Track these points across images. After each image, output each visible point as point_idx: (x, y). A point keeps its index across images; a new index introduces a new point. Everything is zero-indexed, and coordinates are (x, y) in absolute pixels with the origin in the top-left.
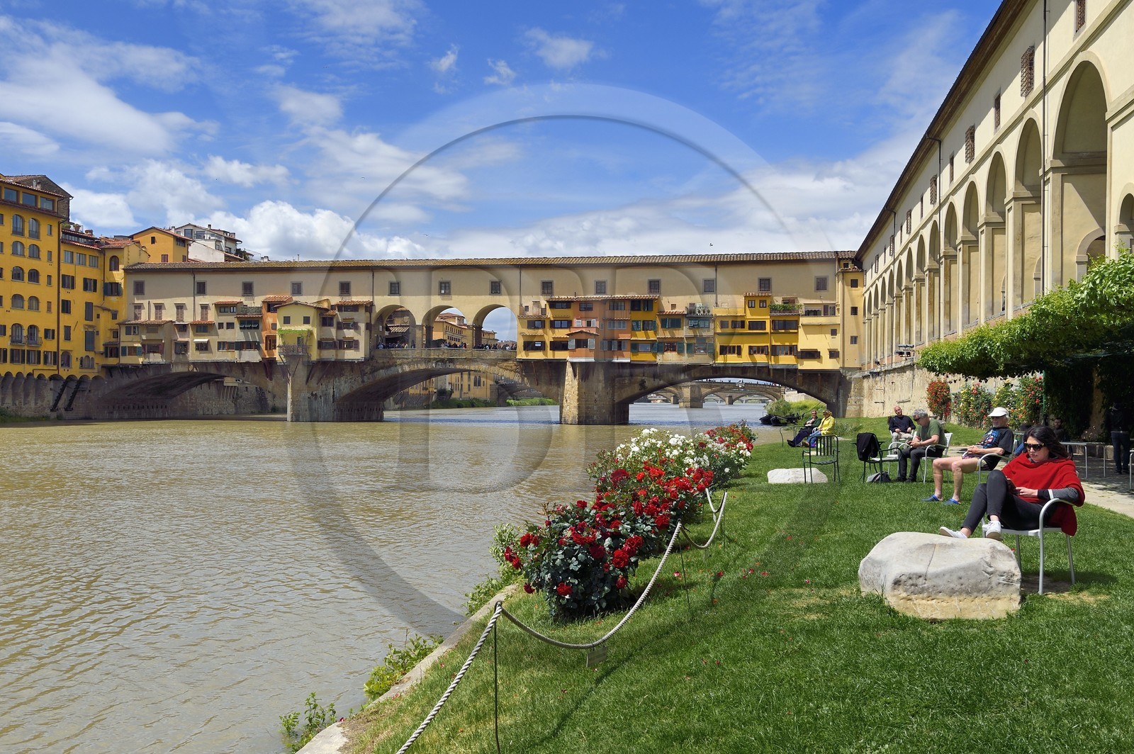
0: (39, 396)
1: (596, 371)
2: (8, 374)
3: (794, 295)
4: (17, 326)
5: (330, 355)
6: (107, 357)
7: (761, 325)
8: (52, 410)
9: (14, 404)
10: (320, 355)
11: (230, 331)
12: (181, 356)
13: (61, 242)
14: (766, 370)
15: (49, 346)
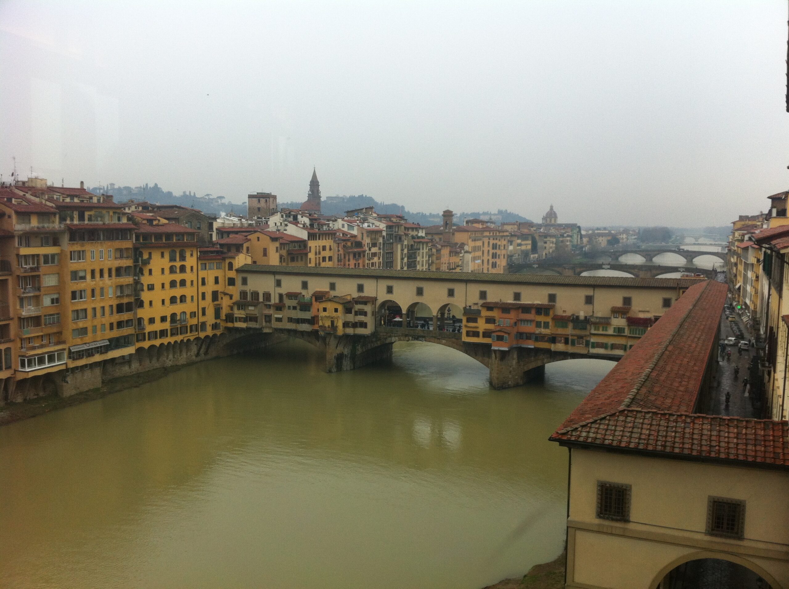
0: (188, 350)
1: (510, 355)
2: (169, 343)
3: (647, 309)
4: (173, 315)
5: (350, 331)
6: (227, 322)
7: (622, 330)
8: (196, 356)
9: (174, 357)
10: (344, 331)
11: (294, 311)
12: (268, 324)
13: (199, 259)
15: (194, 321)
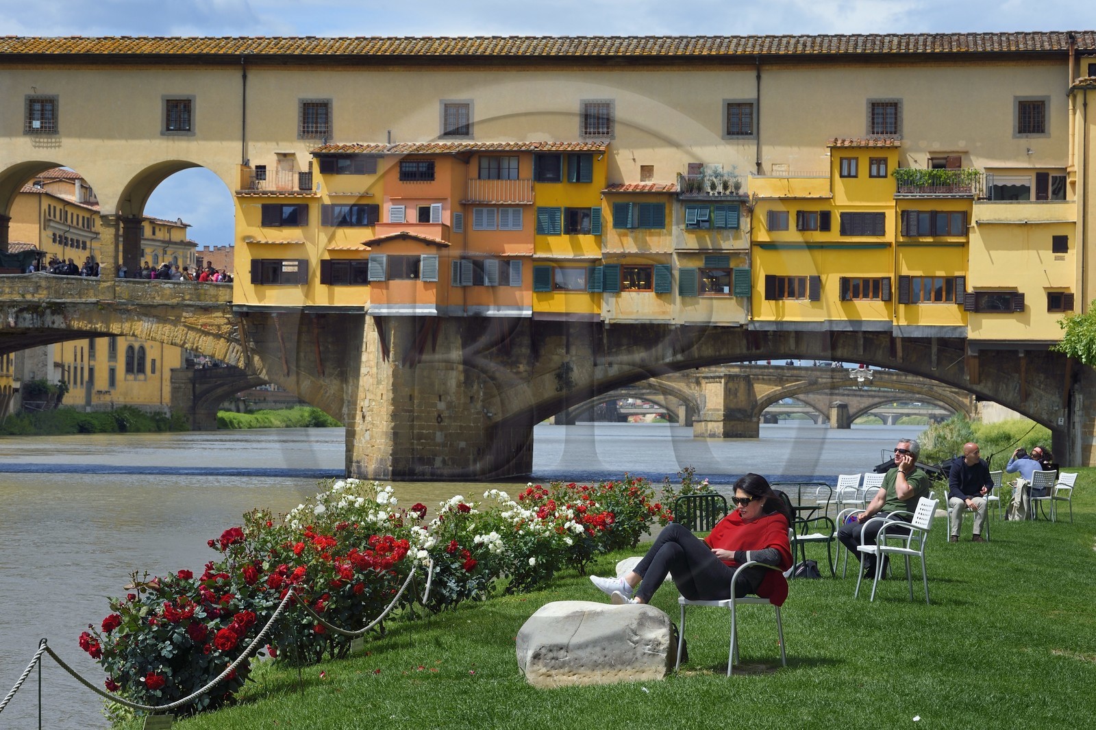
1: (440, 340)
3: (961, 145)
7: (874, 222)
14: (885, 342)
